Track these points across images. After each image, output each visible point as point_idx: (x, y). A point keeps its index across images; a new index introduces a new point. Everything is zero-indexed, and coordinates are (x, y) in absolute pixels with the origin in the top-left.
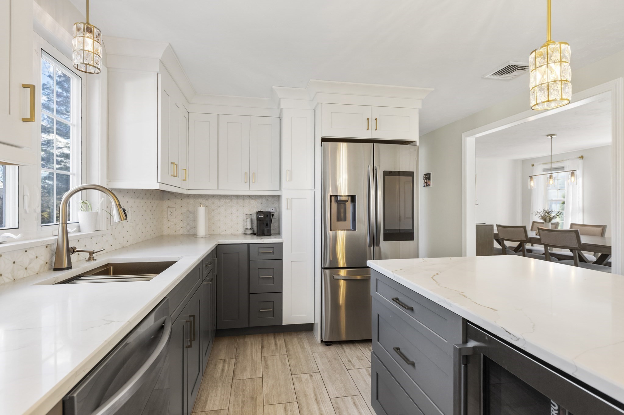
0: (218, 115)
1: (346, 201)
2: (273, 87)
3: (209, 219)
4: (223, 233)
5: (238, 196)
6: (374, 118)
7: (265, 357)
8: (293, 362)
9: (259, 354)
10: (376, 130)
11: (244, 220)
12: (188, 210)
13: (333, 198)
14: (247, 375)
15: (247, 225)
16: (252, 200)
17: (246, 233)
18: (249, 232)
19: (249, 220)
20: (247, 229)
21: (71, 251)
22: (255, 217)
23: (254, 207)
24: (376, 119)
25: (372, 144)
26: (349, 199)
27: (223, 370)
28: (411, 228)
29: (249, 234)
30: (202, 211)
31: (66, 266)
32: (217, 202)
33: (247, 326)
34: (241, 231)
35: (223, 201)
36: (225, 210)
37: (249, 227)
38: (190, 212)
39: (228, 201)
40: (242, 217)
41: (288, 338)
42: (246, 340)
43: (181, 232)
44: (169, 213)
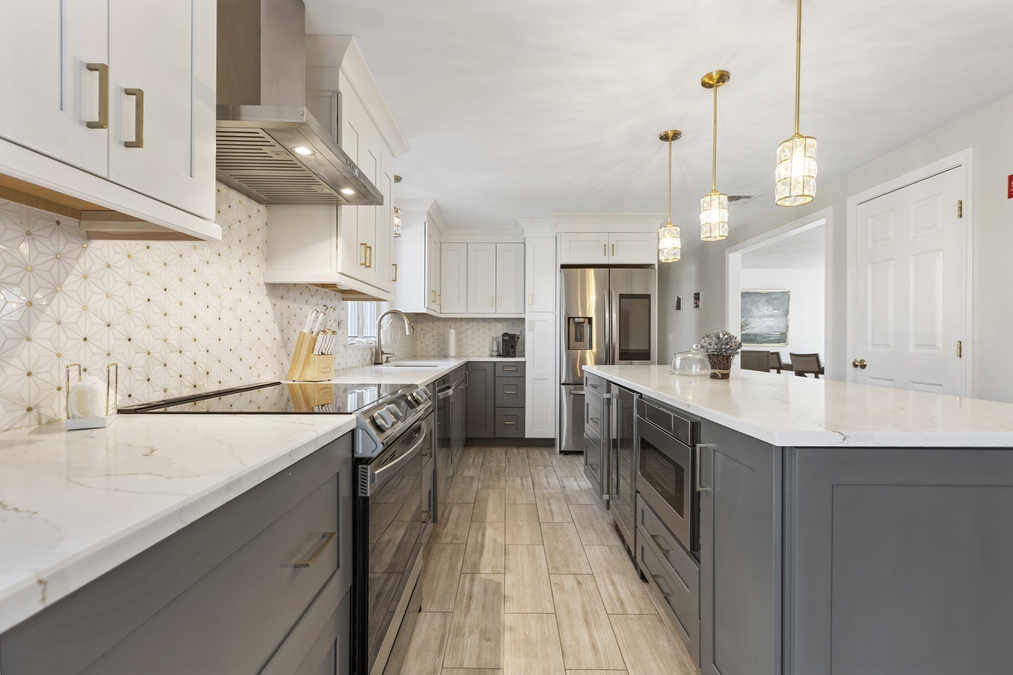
0: (467, 243)
1: (583, 323)
2: (517, 219)
3: (459, 341)
4: (470, 355)
5: (484, 319)
6: (611, 244)
7: (508, 458)
8: (531, 461)
9: (503, 457)
10: (613, 255)
11: (490, 343)
12: (439, 333)
13: (571, 320)
14: (494, 464)
15: (493, 347)
16: (498, 324)
17: (493, 354)
18: (495, 353)
19: (495, 342)
20: (493, 351)
21: (383, 353)
22: (501, 340)
23: (499, 331)
24: (613, 245)
25: (608, 269)
26: (587, 320)
27: (474, 461)
28: (648, 348)
29: (495, 356)
30: (452, 333)
31: (381, 362)
32: (465, 325)
33: (493, 437)
34: (488, 352)
35: (470, 324)
36: (473, 333)
37: (495, 349)
38: (441, 335)
39: (475, 324)
40: (489, 340)
41: (530, 450)
42: (492, 449)
43: (432, 353)
44: (422, 335)
